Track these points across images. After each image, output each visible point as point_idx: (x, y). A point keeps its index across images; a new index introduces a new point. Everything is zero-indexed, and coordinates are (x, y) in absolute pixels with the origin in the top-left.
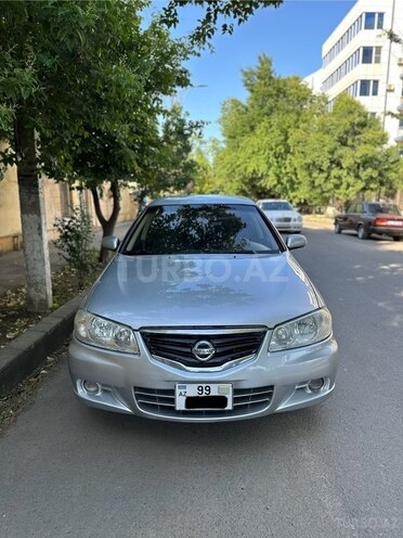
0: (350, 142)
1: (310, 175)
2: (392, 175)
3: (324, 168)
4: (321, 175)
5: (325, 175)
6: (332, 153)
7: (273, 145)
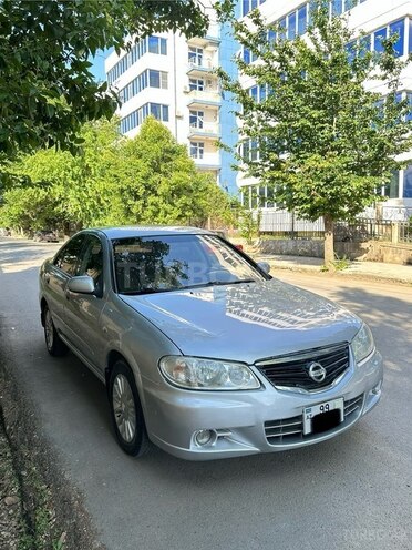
0: (162, 168)
1: (125, 201)
2: (202, 202)
3: (140, 194)
4: (137, 202)
5: (142, 201)
6: (146, 178)
7: (69, 165)
